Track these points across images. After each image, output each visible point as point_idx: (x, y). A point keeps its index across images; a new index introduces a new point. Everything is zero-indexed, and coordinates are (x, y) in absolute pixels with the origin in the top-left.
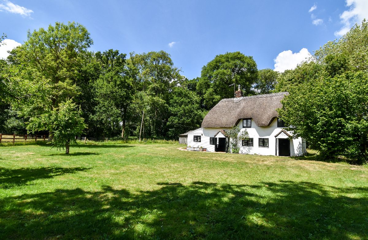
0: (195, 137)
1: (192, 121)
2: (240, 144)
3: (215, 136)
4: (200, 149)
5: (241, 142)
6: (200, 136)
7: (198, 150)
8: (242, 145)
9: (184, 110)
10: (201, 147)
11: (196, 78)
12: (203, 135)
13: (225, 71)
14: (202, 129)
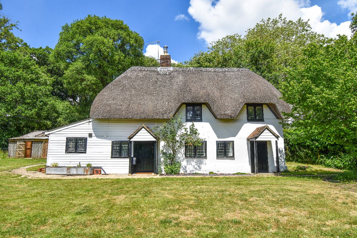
0: (69, 140)
1: (38, 115)
2: (181, 154)
3: (130, 138)
4: (87, 171)
5: (183, 150)
6: (85, 140)
7: (79, 173)
8: (184, 156)
9: (22, 93)
10: (89, 165)
11: (44, 47)
12: (93, 135)
13: (105, 40)
14: (91, 123)
